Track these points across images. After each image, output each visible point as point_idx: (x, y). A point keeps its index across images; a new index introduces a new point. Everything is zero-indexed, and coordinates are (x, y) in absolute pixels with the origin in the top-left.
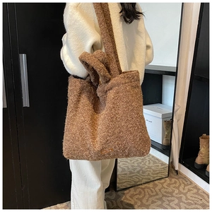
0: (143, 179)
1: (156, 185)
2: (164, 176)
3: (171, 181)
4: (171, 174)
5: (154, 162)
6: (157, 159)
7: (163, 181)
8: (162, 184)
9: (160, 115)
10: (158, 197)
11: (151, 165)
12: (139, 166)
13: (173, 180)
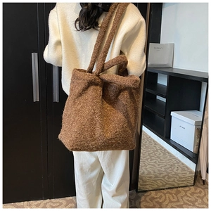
0: (167, 184)
1: (179, 192)
2: (189, 184)
3: (196, 190)
4: (197, 183)
5: (183, 170)
6: (187, 167)
7: (187, 189)
8: (186, 192)
9: (193, 122)
10: (178, 204)
11: (178, 172)
12: (165, 171)
13: (199, 190)
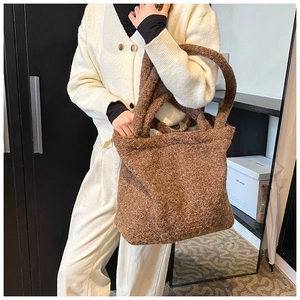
0: (216, 271)
1: (235, 285)
6: (246, 242)
9: (256, 176)
11: (234, 250)
12: (215, 250)
13: (264, 280)
